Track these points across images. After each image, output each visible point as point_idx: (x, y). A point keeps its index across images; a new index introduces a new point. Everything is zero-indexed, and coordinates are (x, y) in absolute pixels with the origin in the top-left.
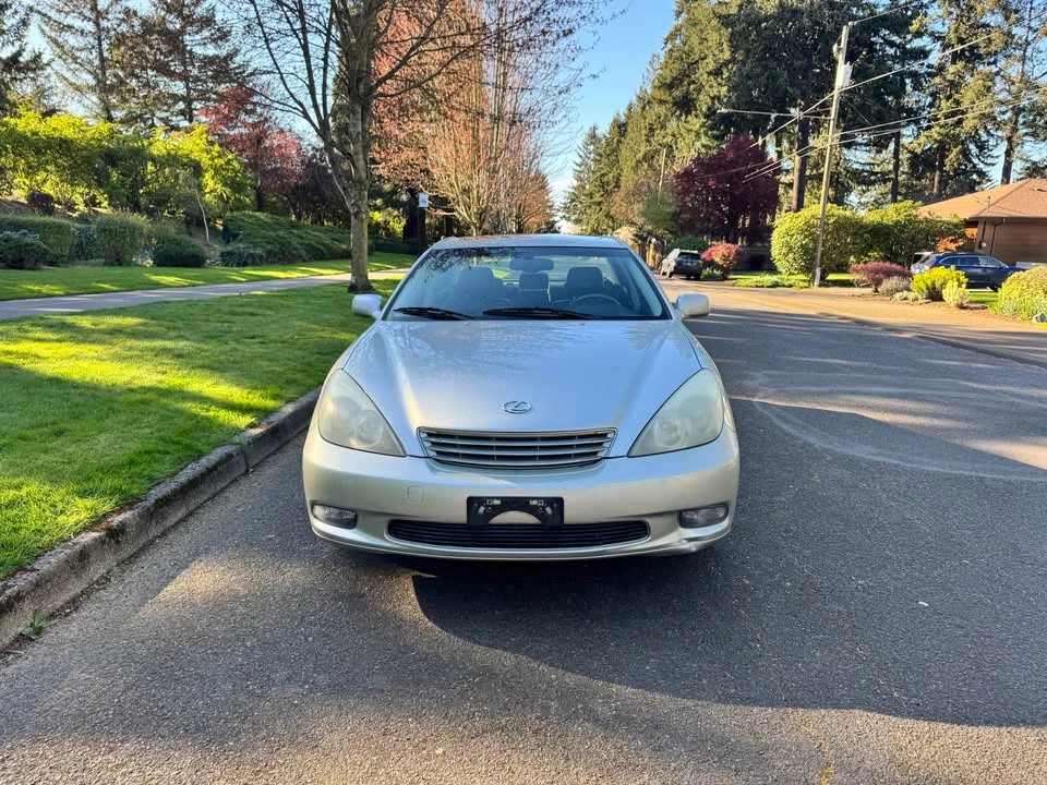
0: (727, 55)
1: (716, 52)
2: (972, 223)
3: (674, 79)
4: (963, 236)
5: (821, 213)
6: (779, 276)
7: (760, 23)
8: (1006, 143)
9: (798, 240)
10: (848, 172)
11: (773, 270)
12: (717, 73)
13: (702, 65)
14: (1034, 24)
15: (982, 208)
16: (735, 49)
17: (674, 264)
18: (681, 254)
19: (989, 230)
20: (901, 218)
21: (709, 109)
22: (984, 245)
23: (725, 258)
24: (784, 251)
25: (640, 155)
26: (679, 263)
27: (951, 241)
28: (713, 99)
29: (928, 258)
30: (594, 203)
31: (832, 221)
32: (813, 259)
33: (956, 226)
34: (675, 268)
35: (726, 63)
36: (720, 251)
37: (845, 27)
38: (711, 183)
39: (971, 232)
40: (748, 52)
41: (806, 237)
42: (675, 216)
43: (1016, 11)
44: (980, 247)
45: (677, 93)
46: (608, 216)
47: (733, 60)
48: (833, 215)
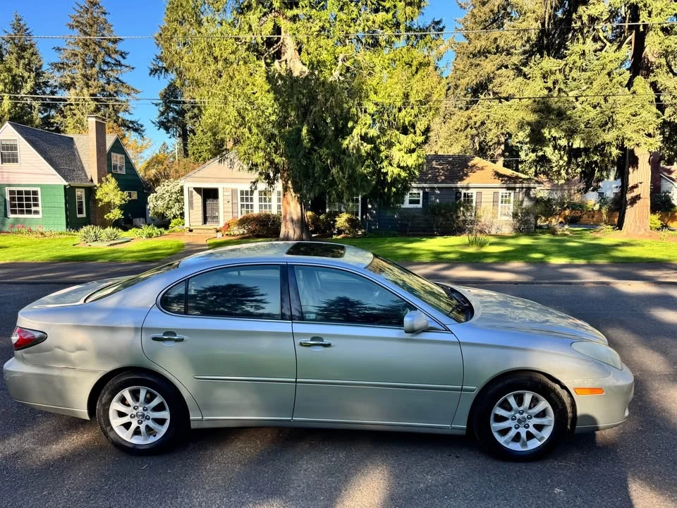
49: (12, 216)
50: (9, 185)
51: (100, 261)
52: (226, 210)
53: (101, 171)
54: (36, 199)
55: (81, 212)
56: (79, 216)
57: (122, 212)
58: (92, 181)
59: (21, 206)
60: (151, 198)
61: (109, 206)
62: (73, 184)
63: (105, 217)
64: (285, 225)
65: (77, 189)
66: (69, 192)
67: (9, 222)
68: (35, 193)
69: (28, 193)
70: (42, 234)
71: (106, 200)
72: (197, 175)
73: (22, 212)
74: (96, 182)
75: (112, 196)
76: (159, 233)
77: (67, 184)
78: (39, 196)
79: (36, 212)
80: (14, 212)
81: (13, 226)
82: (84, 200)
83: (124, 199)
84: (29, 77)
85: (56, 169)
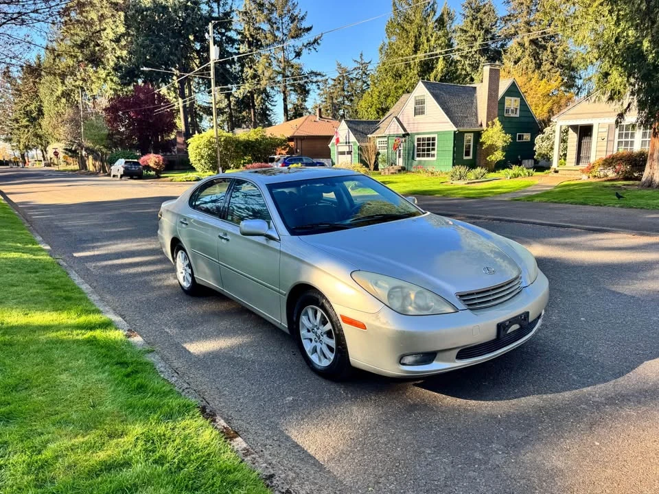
0: (122, 30)
1: (114, 27)
2: (291, 139)
3: (84, 41)
4: (288, 146)
5: (215, 134)
6: (197, 173)
7: (143, 11)
8: (282, 94)
9: (205, 152)
10: (201, 107)
11: (192, 169)
12: (117, 40)
13: (104, 34)
14: (285, 31)
15: (294, 131)
16: (128, 26)
17: (123, 169)
18: (126, 162)
19: (299, 142)
20: (258, 137)
21: (116, 64)
22: (298, 151)
23: (157, 164)
24: (198, 158)
25: (59, 93)
26: (126, 169)
27: (283, 149)
28: (118, 58)
29: (279, 159)
30: (22, 126)
31: (222, 139)
32: (216, 162)
33: (285, 141)
34: (124, 171)
35: (123, 35)
36: (152, 159)
37: (210, 24)
38: (132, 114)
39: (292, 144)
40: (138, 29)
41: (210, 149)
42: (110, 136)
43: (276, 23)
44: (297, 152)
45: (86, 52)
46: (37, 135)
47: (127, 34)
48: (222, 136)
49: (418, 159)
50: (418, 134)
51: (437, 195)
52: (599, 149)
53: (490, 115)
54: (433, 145)
55: (467, 154)
56: (465, 158)
57: (505, 154)
58: (481, 125)
59: (423, 150)
60: (538, 139)
61: (492, 149)
62: (462, 129)
63: (488, 159)
64: (651, 166)
65: (466, 134)
66: (458, 137)
67: (415, 163)
68: (434, 139)
69: (429, 139)
70: (432, 173)
71: (489, 143)
72: (571, 112)
73: (424, 155)
74: (484, 127)
75: (495, 138)
76: (527, 174)
77: (456, 129)
78: (436, 142)
79: (433, 155)
80: (419, 156)
81: (417, 167)
82: (472, 144)
83: (505, 142)
84: (479, 35)
85: (450, 118)
